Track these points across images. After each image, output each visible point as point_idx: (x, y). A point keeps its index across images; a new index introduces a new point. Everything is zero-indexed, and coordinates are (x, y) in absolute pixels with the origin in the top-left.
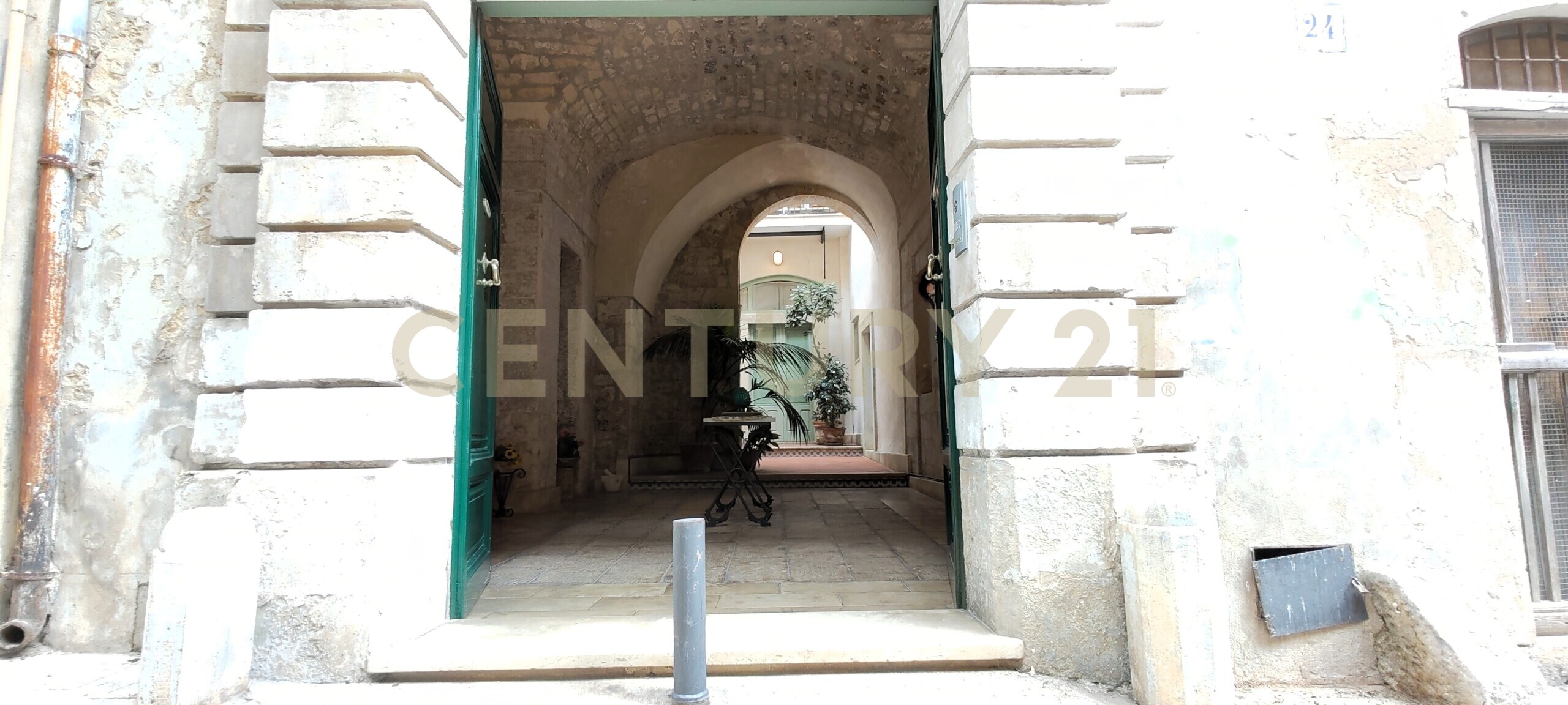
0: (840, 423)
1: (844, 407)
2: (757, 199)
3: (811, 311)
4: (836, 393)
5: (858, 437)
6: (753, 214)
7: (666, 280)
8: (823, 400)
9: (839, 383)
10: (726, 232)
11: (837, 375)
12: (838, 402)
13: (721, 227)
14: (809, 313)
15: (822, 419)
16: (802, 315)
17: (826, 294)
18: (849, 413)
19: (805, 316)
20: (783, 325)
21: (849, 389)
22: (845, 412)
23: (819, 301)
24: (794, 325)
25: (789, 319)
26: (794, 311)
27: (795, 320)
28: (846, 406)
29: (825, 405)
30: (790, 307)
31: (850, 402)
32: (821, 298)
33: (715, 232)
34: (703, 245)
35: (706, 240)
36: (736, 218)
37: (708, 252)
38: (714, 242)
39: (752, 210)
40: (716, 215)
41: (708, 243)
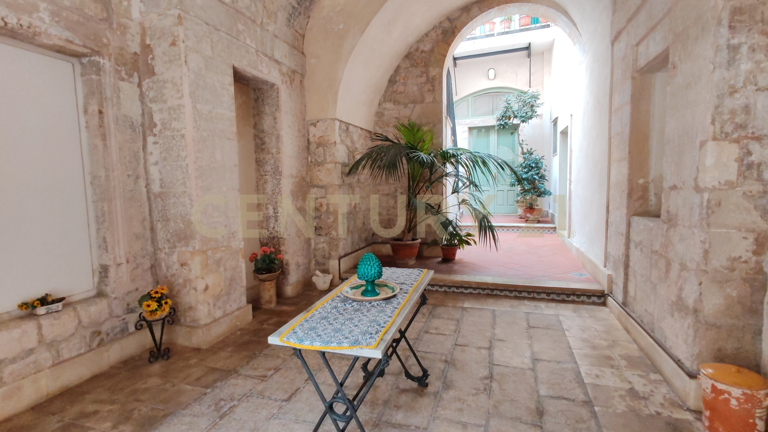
2: (460, 16)
3: (517, 115)
5: (553, 215)
6: (456, 31)
7: (382, 99)
9: (538, 174)
10: (432, 51)
11: (537, 167)
13: (427, 47)
14: (516, 117)
16: (510, 119)
17: (530, 100)
19: (512, 119)
20: (493, 127)
23: (524, 107)
24: (502, 127)
25: (498, 123)
26: (503, 116)
27: (503, 123)
30: (499, 113)
31: (547, 189)
32: (525, 104)
33: (422, 51)
34: (412, 65)
35: (415, 60)
36: (441, 37)
37: (417, 71)
38: (421, 62)
39: (456, 27)
40: (423, 36)
41: (417, 63)
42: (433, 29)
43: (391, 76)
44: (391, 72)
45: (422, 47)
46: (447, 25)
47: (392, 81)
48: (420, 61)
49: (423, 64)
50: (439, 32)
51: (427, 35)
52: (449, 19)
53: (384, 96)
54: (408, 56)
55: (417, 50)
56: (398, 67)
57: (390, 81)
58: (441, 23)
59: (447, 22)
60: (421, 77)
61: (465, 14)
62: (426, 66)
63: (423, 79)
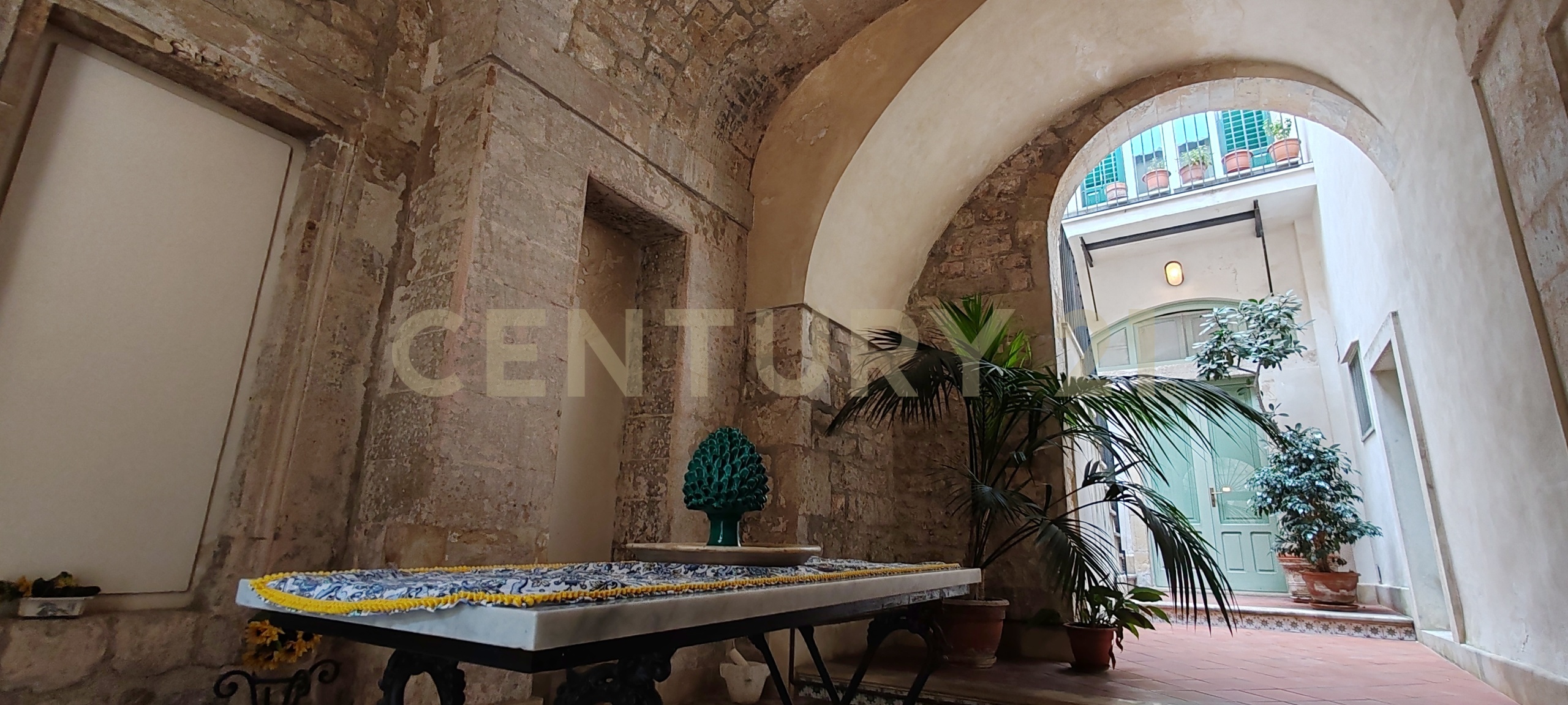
0: (1341, 562)
1: (1347, 529)
2: (1078, 121)
4: (1322, 498)
5: (1395, 594)
6: (1071, 148)
8: (1293, 513)
9: (1327, 479)
10: (1021, 190)
11: (1321, 462)
12: (1334, 518)
13: (1012, 184)
14: (1244, 353)
15: (1297, 552)
16: (1229, 359)
18: (1363, 542)
19: (1236, 360)
21: (1355, 492)
22: (1352, 540)
23: (1263, 330)
24: (1212, 376)
25: (1202, 367)
26: (1212, 353)
27: (1214, 367)
28: (1354, 526)
29: (1299, 523)
30: (1202, 346)
31: (1363, 518)
32: (1264, 323)
33: (1000, 194)
34: (979, 222)
35: (985, 212)
36: (1038, 164)
37: (989, 232)
38: (999, 214)
39: (1070, 141)
40: (1000, 166)
41: (989, 217)
42: (1021, 151)
43: (935, 245)
44: (936, 236)
45: (1000, 186)
46: (1051, 140)
47: (937, 255)
48: (996, 212)
49: (1002, 217)
50: (1034, 155)
51: (1008, 162)
52: (1053, 130)
53: (920, 284)
54: (971, 205)
55: (988, 193)
56: (951, 226)
57: (932, 254)
58: (1038, 138)
59: (1051, 134)
60: (1000, 241)
61: (1088, 117)
62: (1011, 219)
63: (1005, 247)
